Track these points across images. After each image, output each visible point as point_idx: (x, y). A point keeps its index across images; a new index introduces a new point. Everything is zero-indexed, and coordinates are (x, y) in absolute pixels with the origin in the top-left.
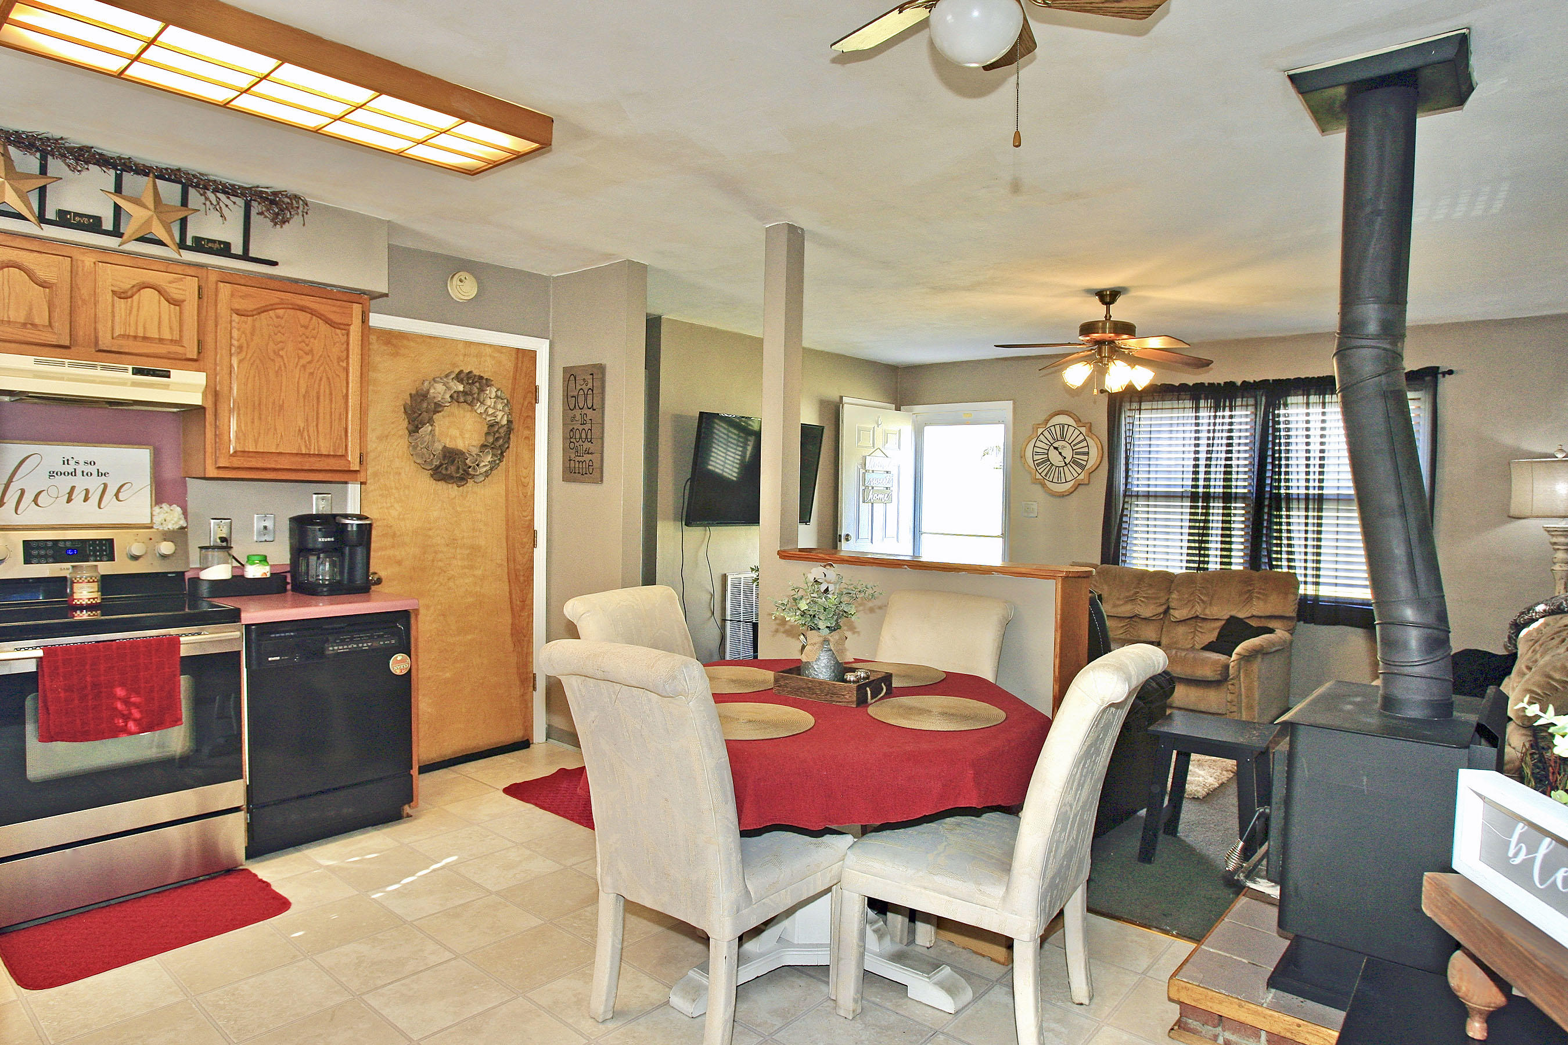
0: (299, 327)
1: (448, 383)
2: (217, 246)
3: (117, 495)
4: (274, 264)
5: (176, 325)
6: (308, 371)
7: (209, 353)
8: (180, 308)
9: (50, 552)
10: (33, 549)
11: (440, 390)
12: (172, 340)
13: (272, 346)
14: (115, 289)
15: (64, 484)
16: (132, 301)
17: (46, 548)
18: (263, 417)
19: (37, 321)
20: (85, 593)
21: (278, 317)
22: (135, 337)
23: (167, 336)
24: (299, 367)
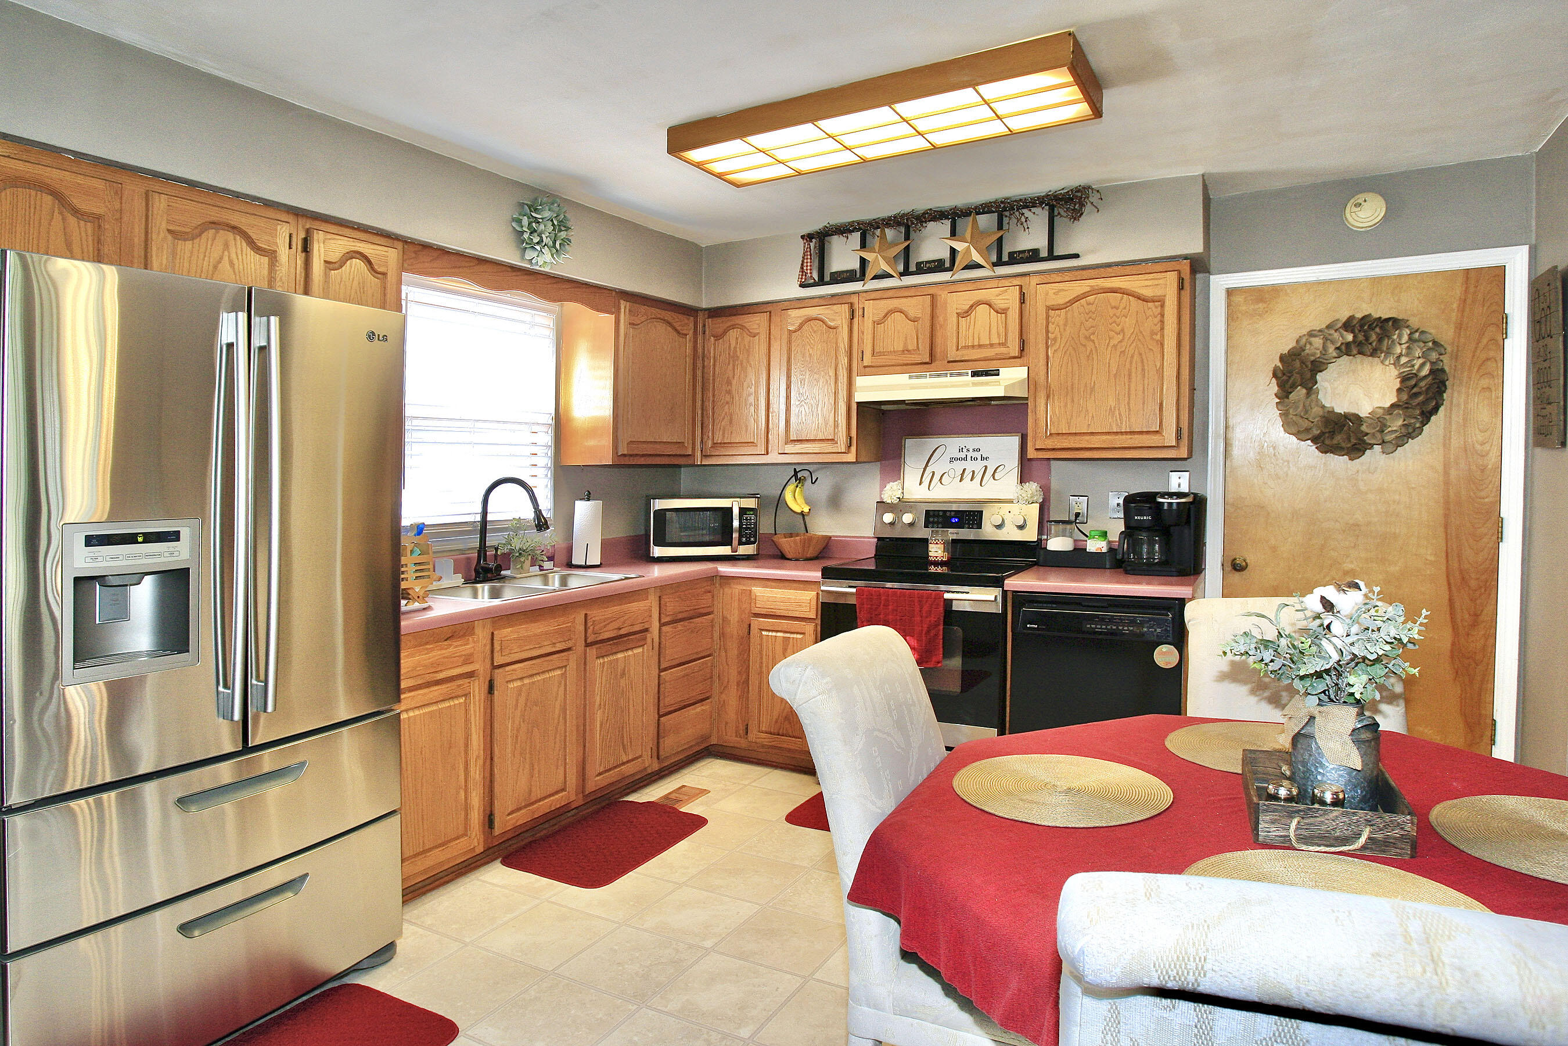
0: (1110, 309)
1: (1330, 335)
2: (1027, 254)
3: (993, 475)
4: (1076, 256)
5: (1002, 330)
6: (1119, 350)
7: (1031, 348)
8: (1006, 317)
9: (940, 520)
10: (931, 516)
11: (1317, 345)
12: (999, 344)
13: (1083, 331)
14: (958, 311)
15: (959, 466)
16: (970, 319)
17: (938, 516)
18: (1076, 400)
19: (910, 348)
20: (936, 551)
21: (1089, 304)
22: (973, 347)
23: (995, 341)
24: (1110, 348)
